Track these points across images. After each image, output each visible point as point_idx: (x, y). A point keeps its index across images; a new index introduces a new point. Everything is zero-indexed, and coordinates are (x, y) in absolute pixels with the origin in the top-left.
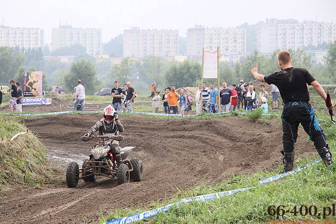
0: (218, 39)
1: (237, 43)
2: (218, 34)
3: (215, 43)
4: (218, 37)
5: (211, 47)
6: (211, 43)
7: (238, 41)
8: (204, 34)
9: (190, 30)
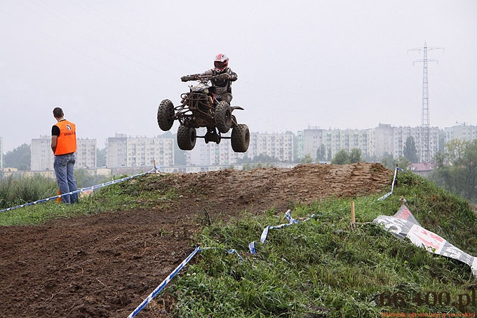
0: (143, 149)
1: (164, 154)
2: (142, 144)
3: (139, 154)
4: (143, 147)
5: (135, 159)
6: (134, 154)
7: (165, 152)
8: (126, 144)
9: (111, 140)
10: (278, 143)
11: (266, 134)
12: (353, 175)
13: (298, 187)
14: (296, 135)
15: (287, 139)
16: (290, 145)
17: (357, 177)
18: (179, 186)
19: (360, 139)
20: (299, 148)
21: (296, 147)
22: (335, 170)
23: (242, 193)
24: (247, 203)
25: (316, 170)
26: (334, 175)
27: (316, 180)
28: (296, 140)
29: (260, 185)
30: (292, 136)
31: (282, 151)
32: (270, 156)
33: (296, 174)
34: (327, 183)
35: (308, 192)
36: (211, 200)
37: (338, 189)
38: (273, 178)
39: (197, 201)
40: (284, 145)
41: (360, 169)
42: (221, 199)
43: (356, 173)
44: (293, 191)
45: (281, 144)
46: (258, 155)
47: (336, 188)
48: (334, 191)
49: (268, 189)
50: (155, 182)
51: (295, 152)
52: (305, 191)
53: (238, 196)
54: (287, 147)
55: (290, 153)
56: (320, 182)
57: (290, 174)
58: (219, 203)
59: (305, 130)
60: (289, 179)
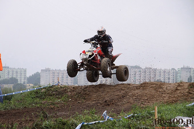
10: (167, 74)
11: (161, 69)
12: (177, 89)
13: (142, 96)
14: (177, 70)
15: (172, 72)
16: (173, 75)
17: (179, 91)
18: (70, 93)
20: (178, 77)
21: (176, 77)
22: (166, 86)
23: (107, 99)
24: (109, 105)
25: (154, 86)
26: (165, 89)
27: (153, 92)
28: (177, 73)
29: (118, 94)
30: (175, 71)
31: (169, 79)
32: (163, 81)
33: (141, 88)
34: (160, 94)
35: (147, 99)
36: (87, 103)
37: (167, 98)
38: (127, 90)
39: (79, 103)
40: (170, 76)
41: (182, 86)
42: (94, 102)
43: (179, 88)
44: (138, 98)
45: (169, 75)
46: (156, 80)
47: (165, 97)
48: (164, 99)
49: (123, 97)
50: (57, 91)
51: (176, 79)
52: (146, 98)
53: (104, 101)
54: (172, 77)
55: (173, 80)
56: (156, 94)
57: (138, 87)
58: (91, 104)
59: (181, 68)
60: (137, 91)
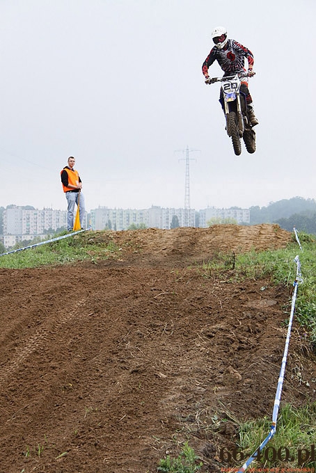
12: (260, 234)
13: (217, 242)
17: (264, 236)
19: (137, 217)
37: (252, 245)
39: (136, 253)
41: (265, 230)
44: (214, 246)
56: (235, 239)
57: (208, 232)
